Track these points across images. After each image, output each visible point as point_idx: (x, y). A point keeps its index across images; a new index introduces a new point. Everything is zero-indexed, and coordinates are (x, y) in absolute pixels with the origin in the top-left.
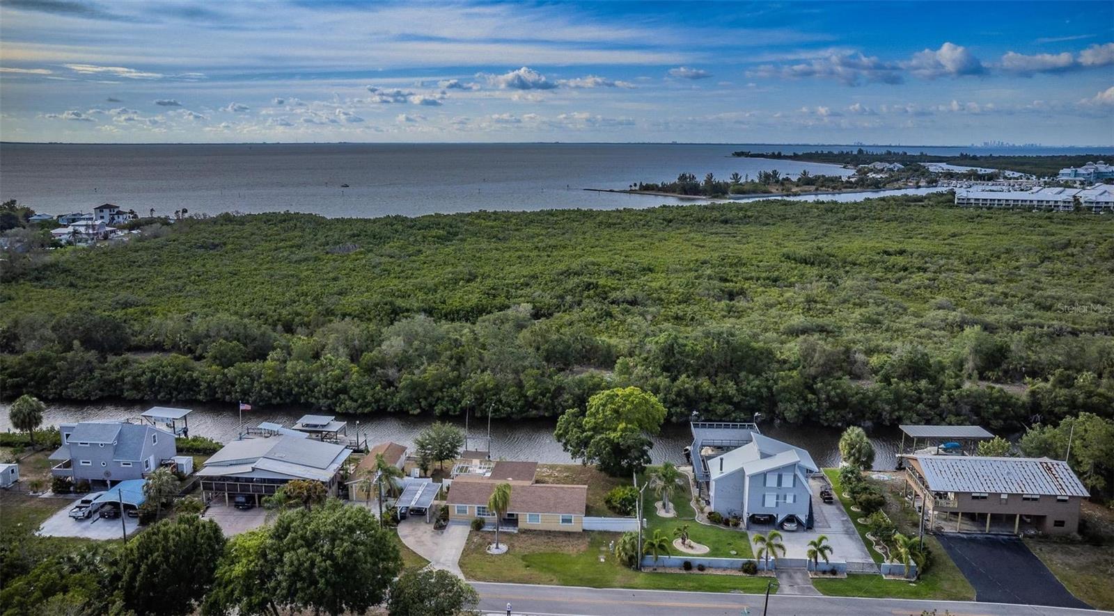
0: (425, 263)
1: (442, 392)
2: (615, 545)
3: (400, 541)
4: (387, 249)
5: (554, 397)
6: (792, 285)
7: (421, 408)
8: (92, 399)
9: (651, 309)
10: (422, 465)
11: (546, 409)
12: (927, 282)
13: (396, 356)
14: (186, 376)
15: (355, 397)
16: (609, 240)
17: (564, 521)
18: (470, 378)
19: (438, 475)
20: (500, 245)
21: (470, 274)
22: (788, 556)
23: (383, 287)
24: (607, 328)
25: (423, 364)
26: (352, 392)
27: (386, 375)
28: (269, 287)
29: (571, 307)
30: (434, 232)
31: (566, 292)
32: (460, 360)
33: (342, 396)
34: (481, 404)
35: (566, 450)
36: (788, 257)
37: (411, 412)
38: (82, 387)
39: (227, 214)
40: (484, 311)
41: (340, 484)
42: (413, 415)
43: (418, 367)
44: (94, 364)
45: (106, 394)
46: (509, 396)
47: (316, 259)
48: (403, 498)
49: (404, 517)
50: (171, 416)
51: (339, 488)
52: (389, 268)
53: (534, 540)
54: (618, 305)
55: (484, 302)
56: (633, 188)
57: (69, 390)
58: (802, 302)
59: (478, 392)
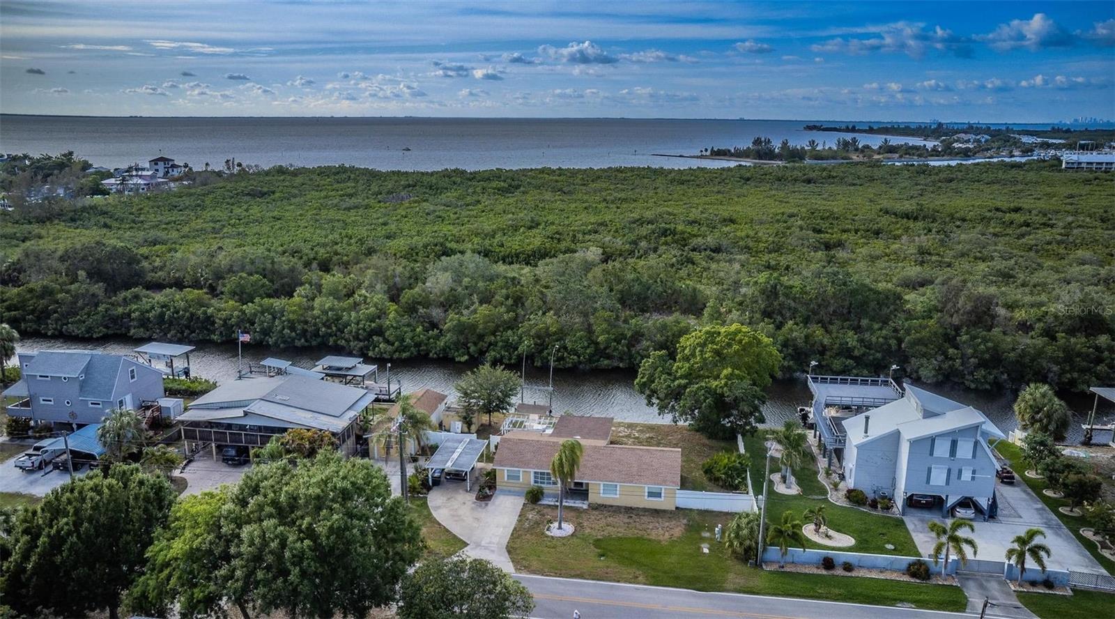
0: (483, 211)
1: (495, 336)
2: (723, 532)
3: (430, 514)
4: (443, 198)
5: (630, 345)
6: (897, 237)
7: (469, 353)
8: (94, 336)
9: (738, 257)
10: (465, 418)
11: (621, 359)
12: (1059, 238)
13: (442, 293)
14: (200, 312)
15: (391, 339)
16: (684, 195)
17: (651, 494)
18: (529, 319)
19: (485, 431)
20: (566, 198)
21: (532, 221)
22: (981, 557)
23: (436, 232)
24: (689, 275)
25: (473, 303)
26: (387, 334)
27: (429, 316)
28: (312, 231)
29: (646, 253)
30: (494, 184)
31: (640, 238)
32: (518, 301)
33: (375, 338)
34: (541, 351)
35: (650, 404)
36: (887, 212)
37: (457, 359)
38: (84, 322)
39: (281, 166)
40: (547, 256)
41: (358, 438)
42: (460, 362)
43: (467, 308)
44: (100, 298)
45: (110, 332)
46: (576, 341)
47: (367, 207)
48: (437, 457)
49: (437, 482)
50: (168, 353)
51: (357, 443)
52: (443, 215)
53: (610, 520)
54: (700, 252)
55: (547, 245)
56: (704, 153)
57: (70, 325)
58: (915, 254)
59: (538, 336)
